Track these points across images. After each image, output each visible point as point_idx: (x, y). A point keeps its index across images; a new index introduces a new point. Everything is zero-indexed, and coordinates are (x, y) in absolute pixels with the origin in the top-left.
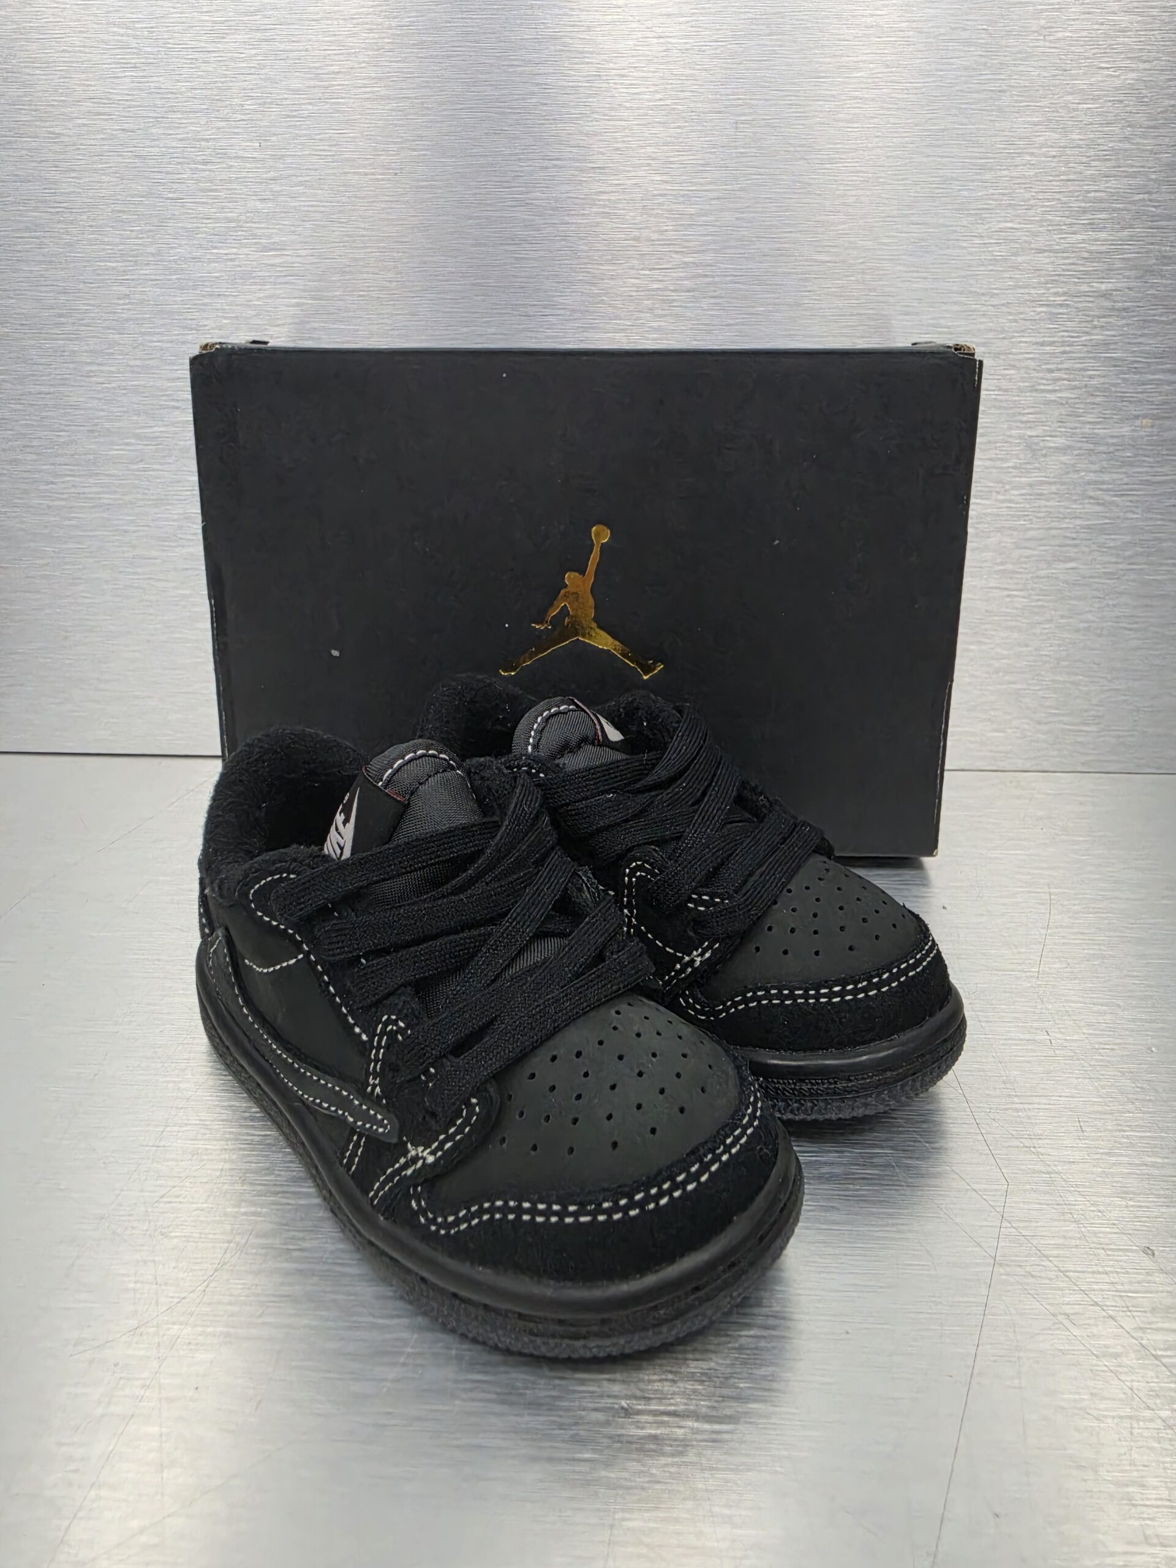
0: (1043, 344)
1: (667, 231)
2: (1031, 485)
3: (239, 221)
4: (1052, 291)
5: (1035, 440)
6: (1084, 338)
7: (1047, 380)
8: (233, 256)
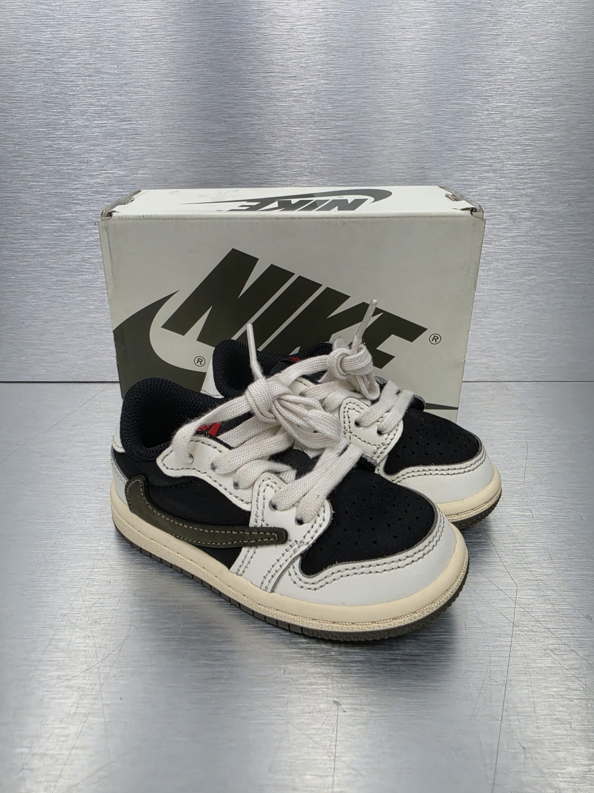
1: (328, 109)
3: (107, 106)
4: (524, 138)
5: (515, 214)
7: (521, 183)
8: (105, 125)
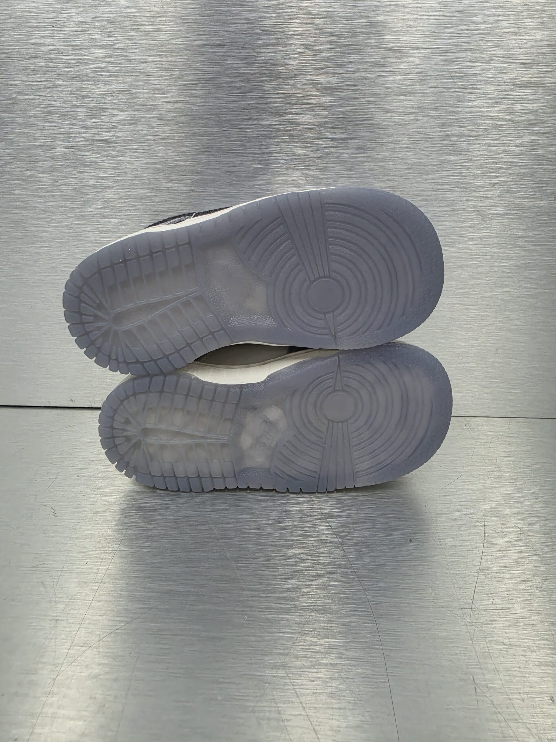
0: (489, 145)
2: (481, 238)
6: (517, 141)
